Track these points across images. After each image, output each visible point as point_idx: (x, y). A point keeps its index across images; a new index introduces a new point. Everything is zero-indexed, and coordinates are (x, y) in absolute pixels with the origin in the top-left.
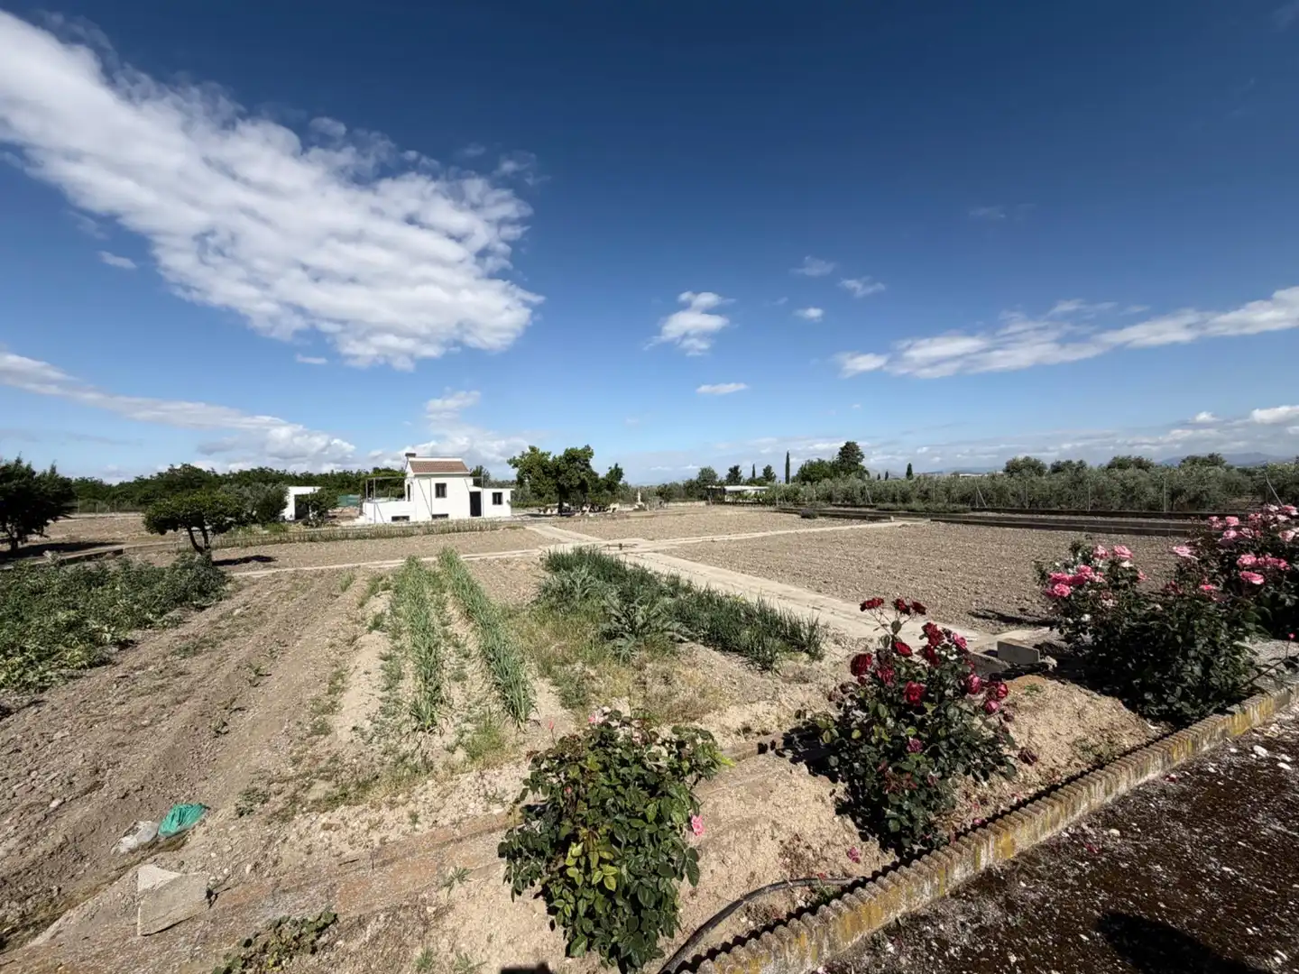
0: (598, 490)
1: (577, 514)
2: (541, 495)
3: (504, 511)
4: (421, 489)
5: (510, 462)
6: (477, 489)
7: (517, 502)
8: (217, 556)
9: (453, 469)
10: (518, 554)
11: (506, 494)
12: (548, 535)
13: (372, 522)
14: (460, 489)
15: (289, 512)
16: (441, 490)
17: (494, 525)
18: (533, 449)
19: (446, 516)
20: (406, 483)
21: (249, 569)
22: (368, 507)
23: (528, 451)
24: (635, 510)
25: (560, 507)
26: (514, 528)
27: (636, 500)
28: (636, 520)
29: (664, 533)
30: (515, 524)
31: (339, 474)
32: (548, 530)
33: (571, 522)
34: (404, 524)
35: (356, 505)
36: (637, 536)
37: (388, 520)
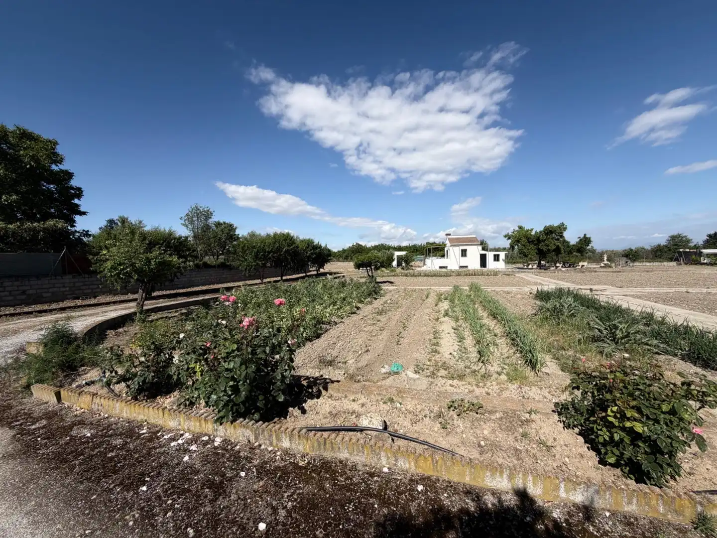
0: (570, 253)
1: (552, 268)
2: (526, 256)
3: (501, 265)
4: (454, 252)
5: (505, 236)
6: (484, 252)
7: (509, 260)
8: (379, 280)
9: (471, 241)
10: (514, 289)
11: (502, 255)
12: (533, 280)
13: (431, 269)
14: (475, 252)
15: (395, 263)
16: (464, 253)
17: (496, 273)
18: (520, 228)
19: (467, 267)
20: (446, 249)
21: (387, 286)
22: (429, 261)
23: (517, 229)
24: (601, 267)
25: (540, 263)
26: (508, 275)
27: (602, 260)
28: (603, 274)
29: (631, 283)
30: (508, 273)
31: (413, 246)
32: (531, 277)
33: (548, 273)
34: (444, 270)
35: (421, 261)
36: (605, 284)
37: (437, 268)
